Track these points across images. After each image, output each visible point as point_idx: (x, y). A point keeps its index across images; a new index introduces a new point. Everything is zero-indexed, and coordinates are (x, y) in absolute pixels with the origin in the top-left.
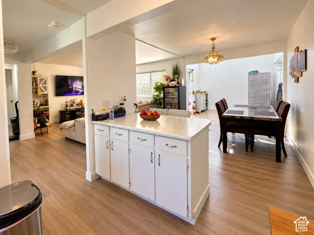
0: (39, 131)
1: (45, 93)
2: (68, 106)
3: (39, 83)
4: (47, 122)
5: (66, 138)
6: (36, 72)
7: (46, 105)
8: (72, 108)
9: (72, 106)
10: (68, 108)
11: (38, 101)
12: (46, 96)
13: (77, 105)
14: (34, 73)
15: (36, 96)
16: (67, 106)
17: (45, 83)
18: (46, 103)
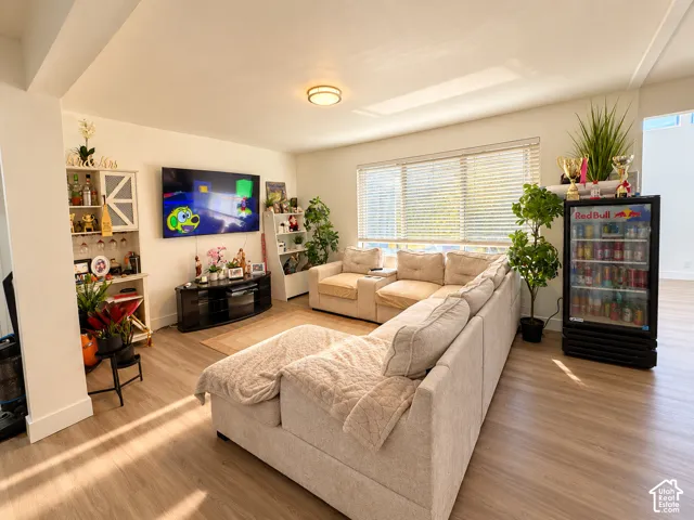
0: (105, 376)
1: (130, 227)
2: (203, 269)
3: (103, 191)
4: (135, 330)
5: (219, 435)
6: (92, 151)
7: (133, 272)
8: (215, 276)
9: (214, 270)
10: (205, 279)
11: (102, 259)
12: (129, 238)
13: (231, 266)
14: (85, 153)
15: (97, 239)
16: (198, 270)
17: (127, 191)
18: (133, 264)
